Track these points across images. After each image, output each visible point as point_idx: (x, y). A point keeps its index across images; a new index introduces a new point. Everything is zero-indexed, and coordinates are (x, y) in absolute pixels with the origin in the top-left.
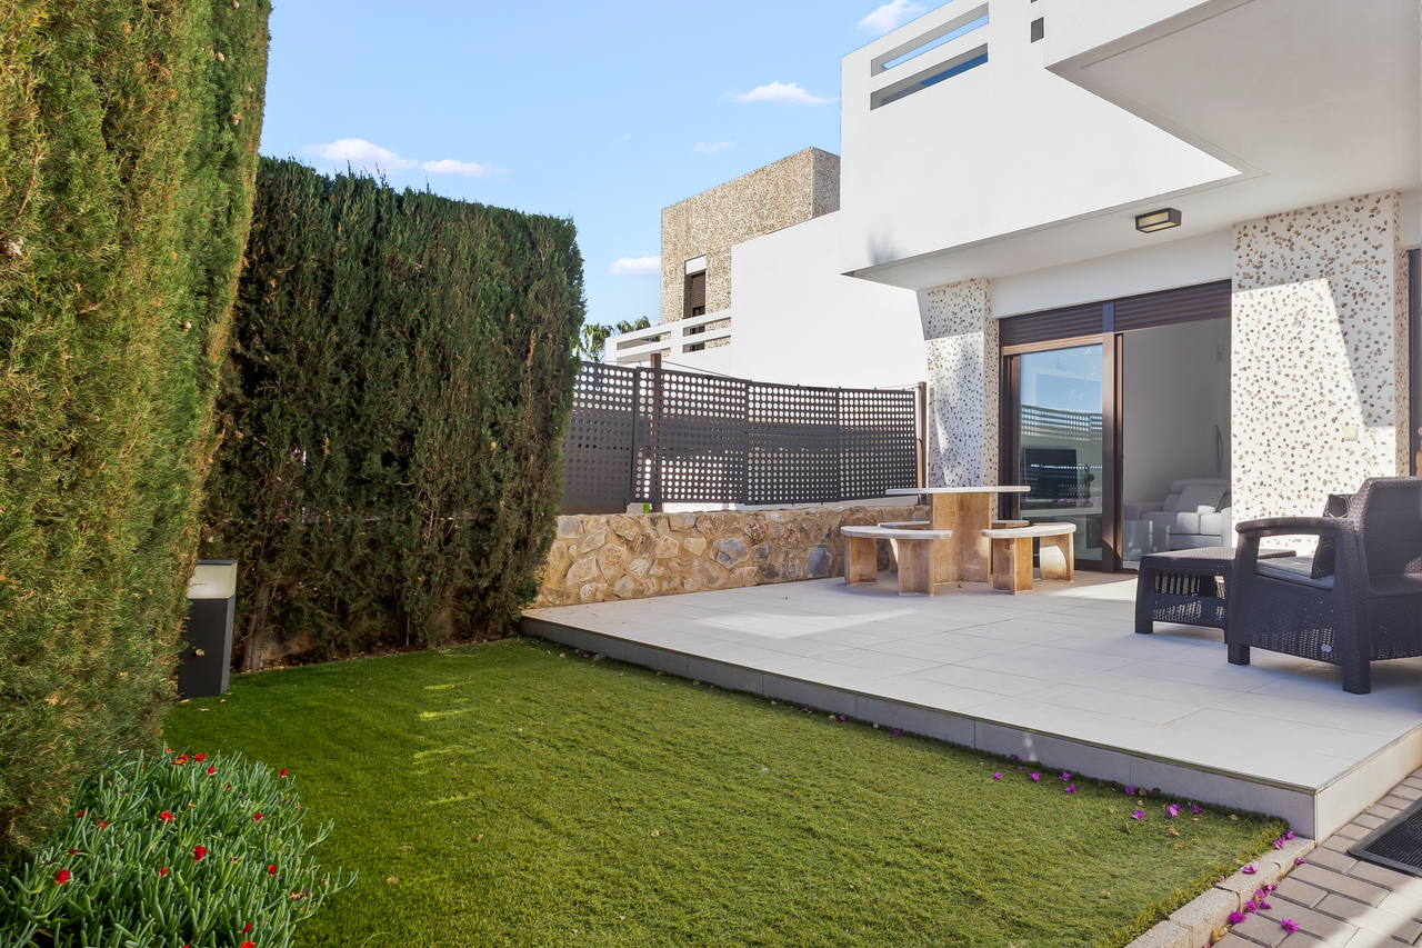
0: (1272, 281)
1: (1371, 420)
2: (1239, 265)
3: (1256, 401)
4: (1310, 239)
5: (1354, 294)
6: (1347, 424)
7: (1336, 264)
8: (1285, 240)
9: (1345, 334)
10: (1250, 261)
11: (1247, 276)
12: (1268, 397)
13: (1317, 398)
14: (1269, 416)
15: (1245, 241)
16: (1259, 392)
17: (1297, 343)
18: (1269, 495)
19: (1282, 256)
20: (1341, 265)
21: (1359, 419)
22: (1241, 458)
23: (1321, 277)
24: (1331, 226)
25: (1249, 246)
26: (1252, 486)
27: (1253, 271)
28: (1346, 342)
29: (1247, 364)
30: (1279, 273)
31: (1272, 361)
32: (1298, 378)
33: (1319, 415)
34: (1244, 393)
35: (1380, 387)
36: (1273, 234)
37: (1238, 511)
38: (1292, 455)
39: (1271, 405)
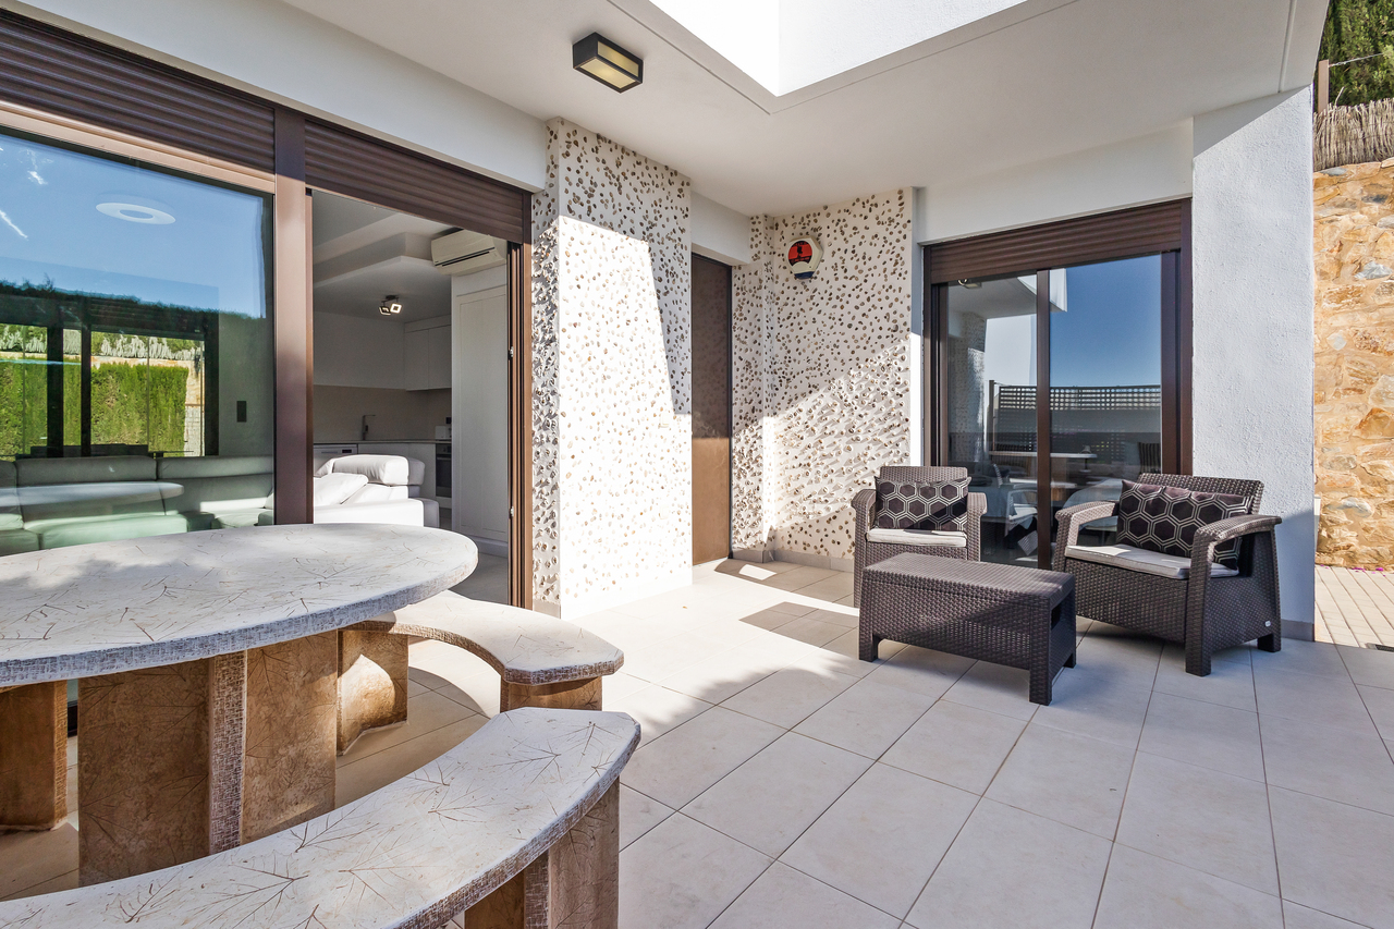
0: (602, 221)
1: (678, 408)
2: (567, 179)
3: (586, 370)
4: (636, 190)
5: (667, 271)
6: (662, 409)
7: (654, 231)
8: (614, 176)
9: (661, 312)
10: (580, 181)
11: (577, 199)
12: (598, 368)
13: (640, 377)
14: (599, 392)
15: (575, 152)
16: (589, 359)
17: (622, 308)
18: (599, 493)
19: (611, 195)
20: (658, 235)
21: (670, 405)
22: (570, 446)
23: (644, 239)
24: (653, 188)
25: (579, 160)
26: (582, 483)
27: (584, 198)
28: (662, 320)
29: (577, 319)
30: (609, 216)
31: (602, 322)
32: (624, 350)
33: (641, 397)
34: (574, 357)
35: (683, 374)
36: (604, 162)
37: (568, 519)
38: (620, 443)
39: (600, 378)
